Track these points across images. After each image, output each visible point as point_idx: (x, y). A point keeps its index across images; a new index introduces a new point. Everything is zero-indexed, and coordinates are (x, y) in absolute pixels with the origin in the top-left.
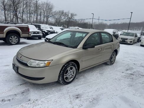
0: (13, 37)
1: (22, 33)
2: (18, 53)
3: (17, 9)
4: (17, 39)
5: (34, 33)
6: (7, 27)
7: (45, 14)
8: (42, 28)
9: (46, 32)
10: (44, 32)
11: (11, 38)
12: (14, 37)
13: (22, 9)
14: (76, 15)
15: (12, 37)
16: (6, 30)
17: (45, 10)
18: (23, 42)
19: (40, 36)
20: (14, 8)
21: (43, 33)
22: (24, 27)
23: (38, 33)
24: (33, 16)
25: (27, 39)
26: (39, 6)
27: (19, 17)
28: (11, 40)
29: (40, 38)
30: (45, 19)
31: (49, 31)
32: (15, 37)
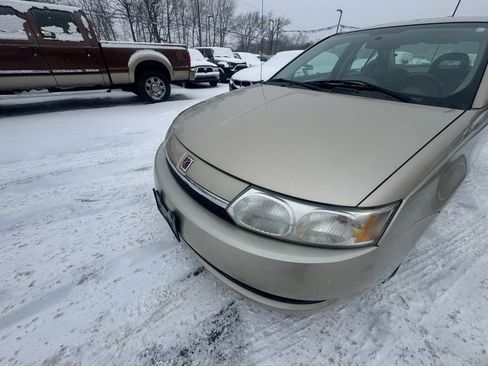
0: (152, 80)
1: (175, 69)
2: (173, 136)
3: (156, 16)
4: (163, 87)
5: (201, 70)
6: (133, 51)
7: (218, 26)
8: (216, 59)
9: (227, 66)
10: (222, 66)
11: (148, 85)
12: (156, 80)
13: (166, 15)
14: (287, 22)
15: (150, 82)
16: (133, 59)
17: (215, 13)
18: (178, 95)
19: (213, 77)
20: (150, 13)
21: (220, 71)
22: (177, 51)
23: (210, 70)
24: (191, 32)
25: (187, 87)
26: (203, 6)
27: (162, 36)
28: (148, 88)
29: (213, 82)
30: (218, 40)
31: (233, 64)
32: (159, 81)
